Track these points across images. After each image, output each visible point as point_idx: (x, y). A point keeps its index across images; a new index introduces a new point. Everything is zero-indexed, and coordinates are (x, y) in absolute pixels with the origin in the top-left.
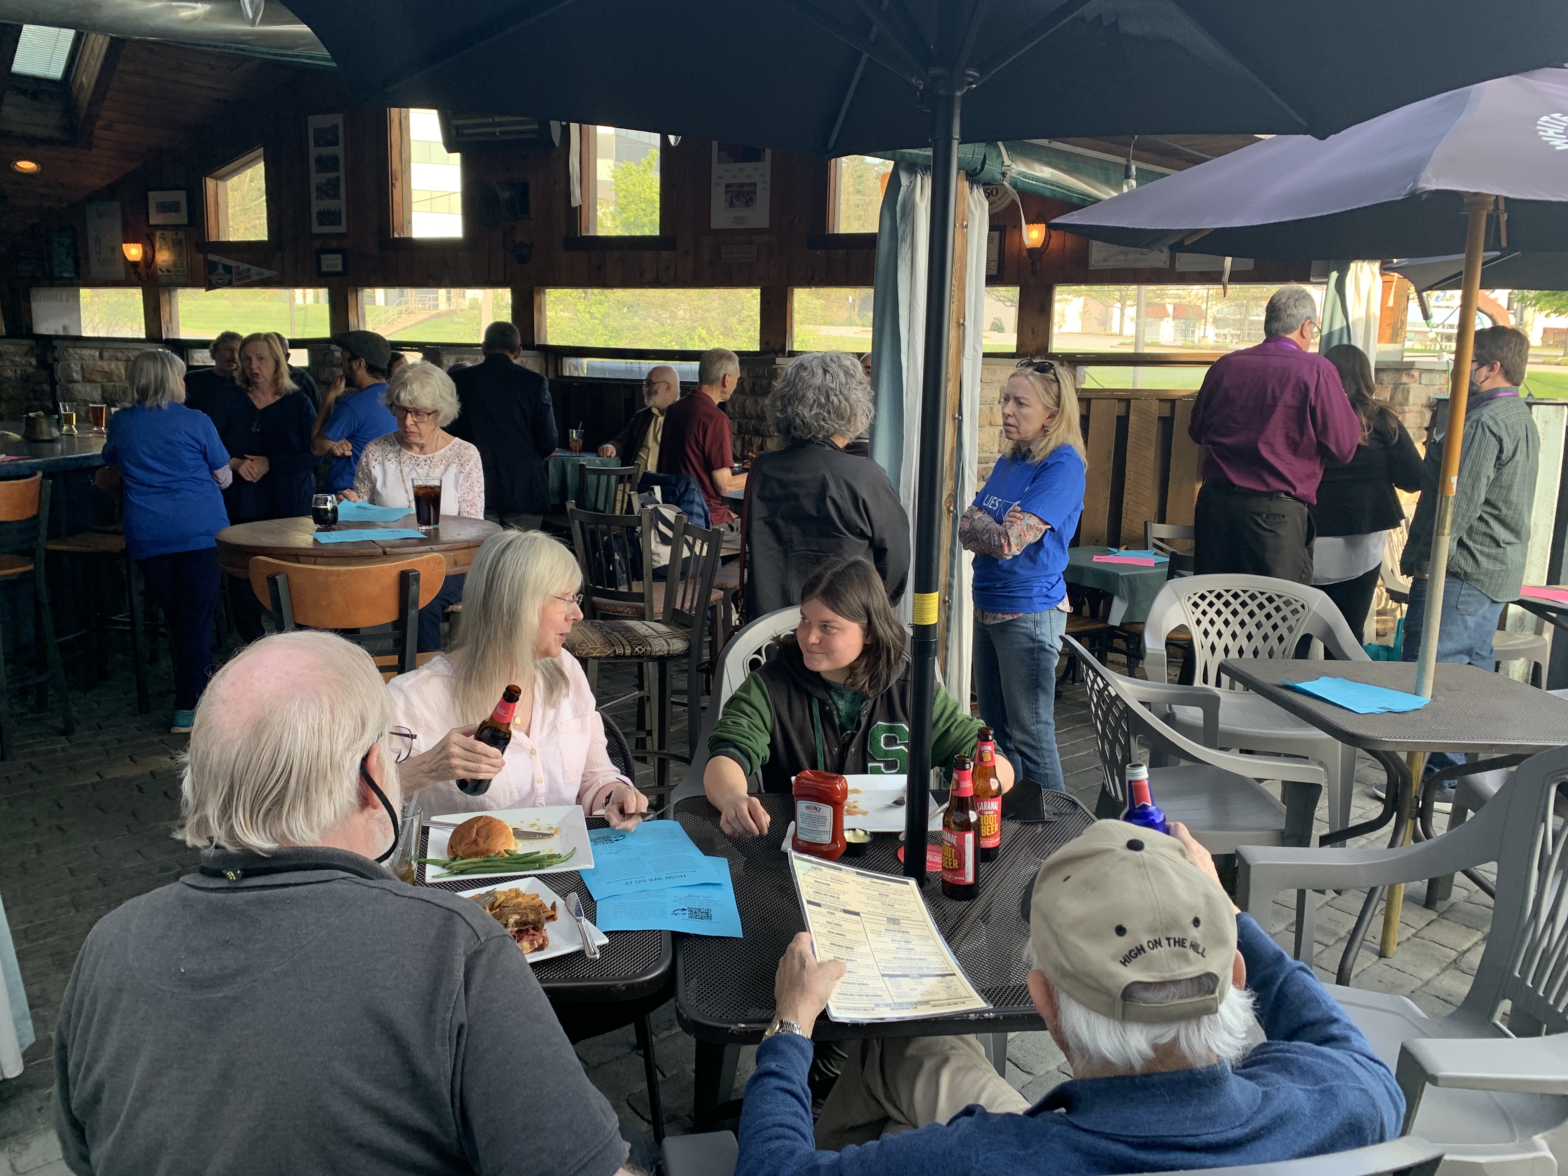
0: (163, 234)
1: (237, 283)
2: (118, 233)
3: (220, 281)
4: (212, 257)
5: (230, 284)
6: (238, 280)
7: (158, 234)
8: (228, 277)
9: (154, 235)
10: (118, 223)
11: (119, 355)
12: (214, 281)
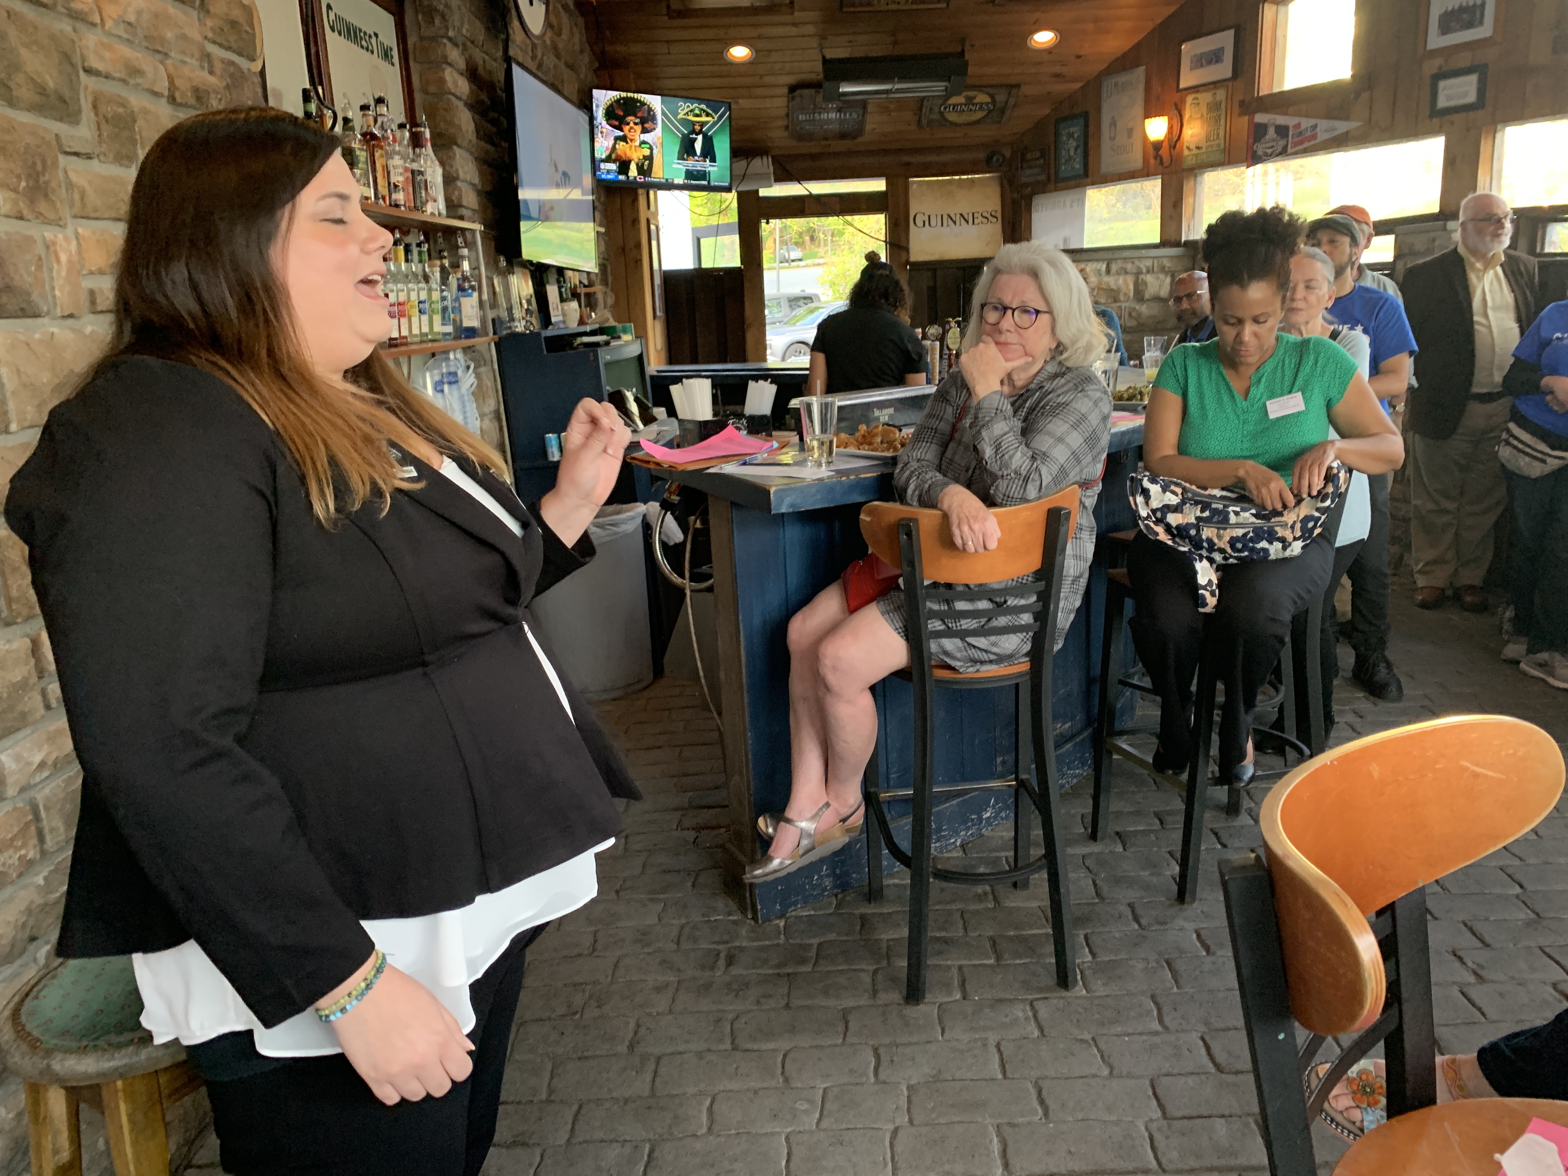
0: (1197, 99)
1: (1294, 150)
2: (1139, 109)
3: (1269, 151)
4: (1260, 118)
5: (1283, 153)
6: (1296, 144)
7: (1189, 99)
8: (1282, 143)
9: (1183, 101)
10: (1139, 95)
11: (1129, 266)
12: (1260, 152)
